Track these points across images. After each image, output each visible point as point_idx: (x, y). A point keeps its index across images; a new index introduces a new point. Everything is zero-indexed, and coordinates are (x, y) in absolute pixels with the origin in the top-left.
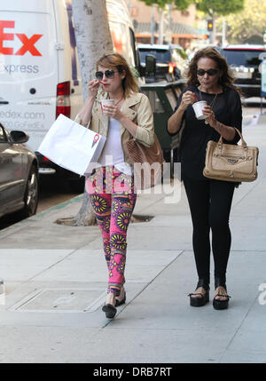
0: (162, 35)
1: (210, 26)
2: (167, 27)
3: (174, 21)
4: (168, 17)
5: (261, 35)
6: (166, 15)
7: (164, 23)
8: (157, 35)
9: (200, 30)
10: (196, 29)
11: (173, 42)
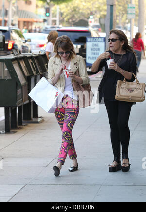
0: (11, 19)
1: (48, 14)
2: (14, 13)
3: (20, 8)
4: (15, 5)
5: (86, 19)
6: (13, 4)
7: (12, 9)
8: (6, 19)
9: (40, 16)
10: (37, 14)
11: (19, 25)
